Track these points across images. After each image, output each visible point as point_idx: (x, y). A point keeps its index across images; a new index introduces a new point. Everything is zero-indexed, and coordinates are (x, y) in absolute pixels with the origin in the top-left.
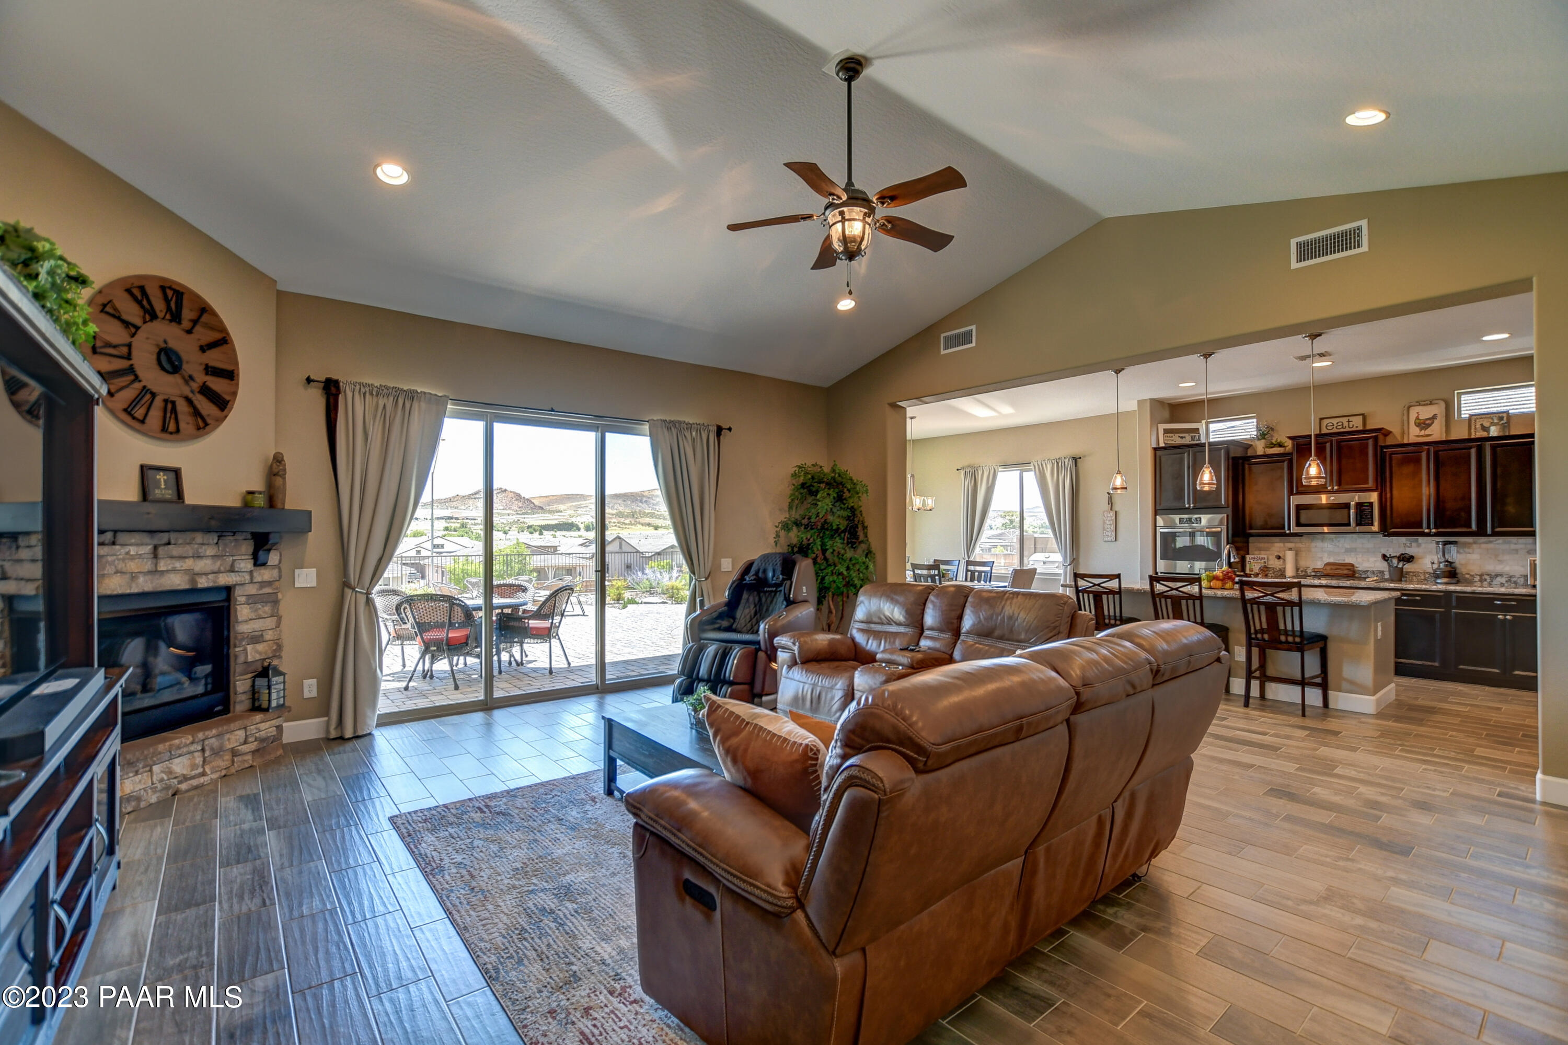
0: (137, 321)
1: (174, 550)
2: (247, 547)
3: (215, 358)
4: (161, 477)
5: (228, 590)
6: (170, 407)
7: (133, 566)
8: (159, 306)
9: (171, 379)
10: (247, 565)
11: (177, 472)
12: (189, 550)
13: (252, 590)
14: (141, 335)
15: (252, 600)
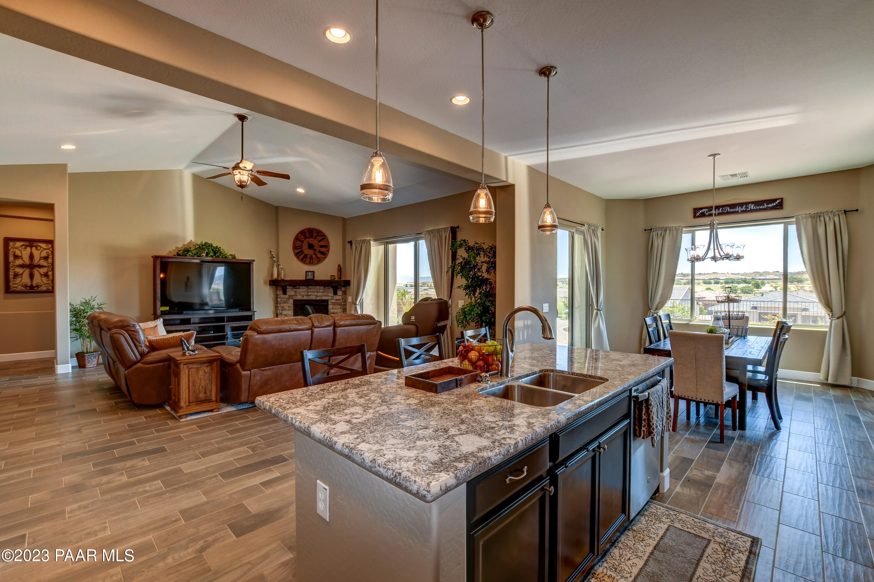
0: (303, 240)
1: (312, 290)
2: (331, 290)
3: (323, 243)
4: (310, 273)
5: (327, 301)
6: (311, 258)
7: (303, 294)
8: (308, 235)
9: (311, 251)
10: (332, 295)
11: (314, 272)
12: (315, 290)
13: (334, 301)
14: (304, 242)
15: (333, 304)
